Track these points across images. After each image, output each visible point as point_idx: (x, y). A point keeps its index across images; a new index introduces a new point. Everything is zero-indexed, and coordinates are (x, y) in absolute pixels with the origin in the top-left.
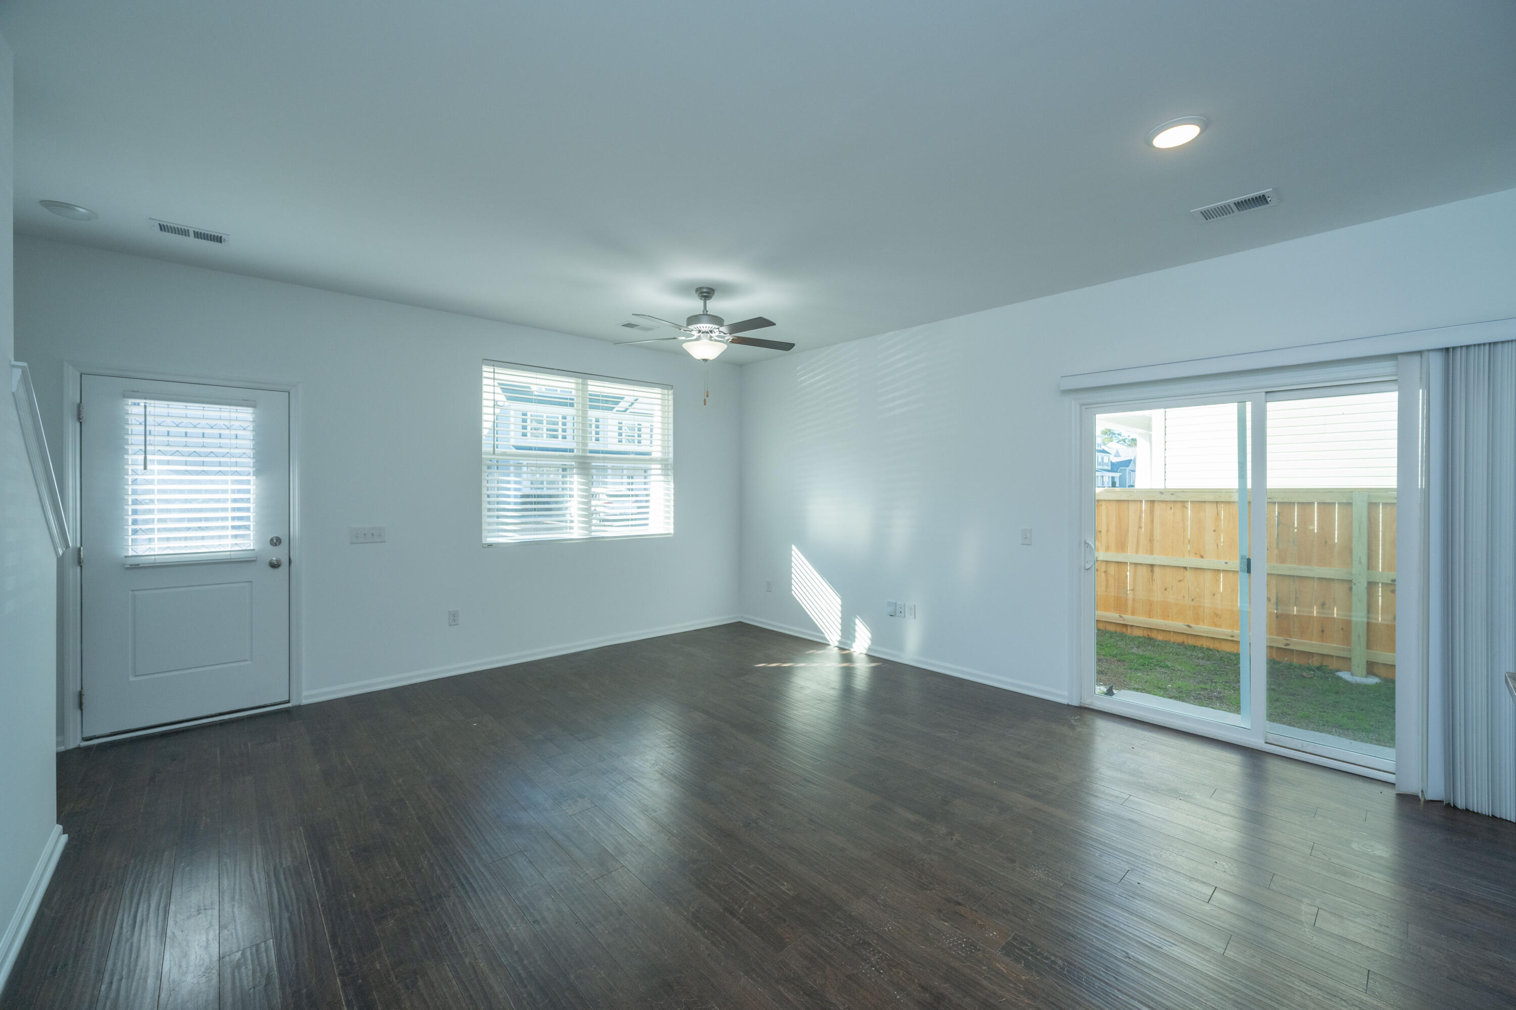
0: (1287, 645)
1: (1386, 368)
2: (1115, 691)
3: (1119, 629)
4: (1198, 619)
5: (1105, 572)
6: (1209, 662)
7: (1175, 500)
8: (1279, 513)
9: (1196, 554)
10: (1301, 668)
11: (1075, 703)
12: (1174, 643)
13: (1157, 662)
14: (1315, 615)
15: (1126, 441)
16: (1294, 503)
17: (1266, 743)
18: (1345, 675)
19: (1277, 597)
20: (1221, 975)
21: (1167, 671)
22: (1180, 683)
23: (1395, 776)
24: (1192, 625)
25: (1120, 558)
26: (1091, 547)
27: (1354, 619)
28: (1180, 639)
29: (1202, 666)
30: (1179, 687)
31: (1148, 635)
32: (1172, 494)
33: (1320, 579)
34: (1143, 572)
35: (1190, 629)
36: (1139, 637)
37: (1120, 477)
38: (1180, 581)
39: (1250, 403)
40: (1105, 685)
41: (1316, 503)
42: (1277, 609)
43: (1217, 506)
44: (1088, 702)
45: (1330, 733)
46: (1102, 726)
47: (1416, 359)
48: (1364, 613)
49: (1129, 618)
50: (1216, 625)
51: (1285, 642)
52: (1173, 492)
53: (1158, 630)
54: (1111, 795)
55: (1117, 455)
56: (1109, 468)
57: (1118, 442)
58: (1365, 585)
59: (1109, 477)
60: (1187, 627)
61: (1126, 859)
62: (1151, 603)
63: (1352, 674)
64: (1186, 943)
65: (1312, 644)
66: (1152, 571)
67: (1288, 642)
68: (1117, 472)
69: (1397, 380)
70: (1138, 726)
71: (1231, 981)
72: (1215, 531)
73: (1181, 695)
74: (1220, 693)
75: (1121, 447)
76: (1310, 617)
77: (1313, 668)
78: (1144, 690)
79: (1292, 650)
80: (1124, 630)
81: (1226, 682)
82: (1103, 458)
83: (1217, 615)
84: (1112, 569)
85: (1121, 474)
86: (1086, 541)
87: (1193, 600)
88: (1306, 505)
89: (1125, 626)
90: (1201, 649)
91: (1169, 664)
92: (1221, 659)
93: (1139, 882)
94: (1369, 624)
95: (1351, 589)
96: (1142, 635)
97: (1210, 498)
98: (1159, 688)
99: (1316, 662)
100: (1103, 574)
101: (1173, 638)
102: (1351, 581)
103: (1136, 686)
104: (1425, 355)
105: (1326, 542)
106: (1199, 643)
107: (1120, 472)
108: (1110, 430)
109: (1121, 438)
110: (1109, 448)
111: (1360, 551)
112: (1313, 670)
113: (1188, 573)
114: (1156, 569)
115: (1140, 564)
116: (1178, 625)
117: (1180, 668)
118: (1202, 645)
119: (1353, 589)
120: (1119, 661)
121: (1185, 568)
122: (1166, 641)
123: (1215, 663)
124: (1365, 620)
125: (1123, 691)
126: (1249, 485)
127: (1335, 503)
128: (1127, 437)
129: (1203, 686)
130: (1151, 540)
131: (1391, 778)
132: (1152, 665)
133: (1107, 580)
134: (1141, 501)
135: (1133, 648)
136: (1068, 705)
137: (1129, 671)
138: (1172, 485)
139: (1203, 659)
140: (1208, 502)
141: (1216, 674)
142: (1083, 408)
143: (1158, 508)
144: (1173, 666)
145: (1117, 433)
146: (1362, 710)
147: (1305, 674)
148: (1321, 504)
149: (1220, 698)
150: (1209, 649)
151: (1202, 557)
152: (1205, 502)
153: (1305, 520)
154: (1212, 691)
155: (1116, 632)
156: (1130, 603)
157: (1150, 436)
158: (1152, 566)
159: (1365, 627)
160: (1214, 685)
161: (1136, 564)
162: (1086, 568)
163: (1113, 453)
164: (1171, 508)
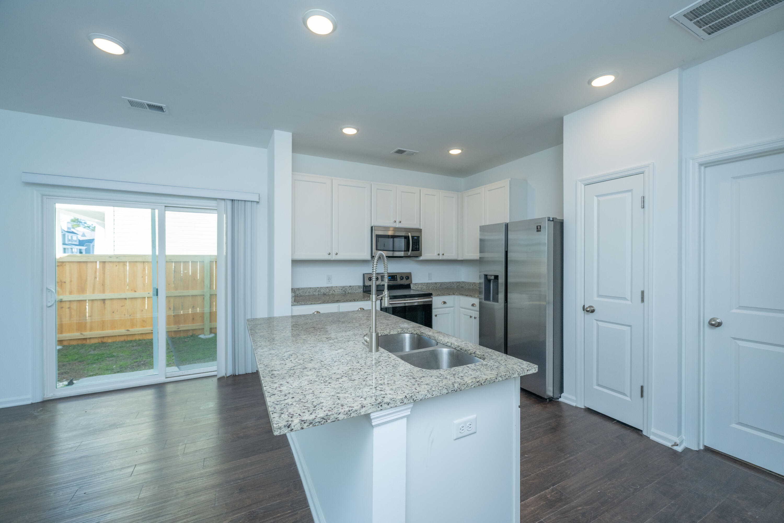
0: (178, 328)
1: (213, 203)
2: (75, 382)
3: (80, 342)
4: (133, 325)
5: (69, 308)
6: (139, 347)
7: (120, 261)
8: (174, 267)
9: (132, 290)
10: (185, 338)
11: (39, 399)
12: (119, 342)
13: (107, 355)
14: (190, 312)
15: (91, 227)
16: (181, 262)
17: (166, 378)
18: (202, 336)
19: (174, 307)
20: (136, 510)
21: (114, 359)
22: (121, 363)
23: (217, 372)
24: (129, 329)
25: (81, 297)
26: (52, 291)
27: (205, 312)
28: (122, 339)
29: (136, 350)
30: (121, 366)
31: (102, 341)
32: (117, 258)
33: (192, 296)
34: (98, 305)
35: (129, 332)
36: (96, 344)
37: (86, 250)
38: (122, 306)
39: (157, 210)
40: (66, 380)
41: (190, 262)
42: (174, 313)
43: (144, 265)
44: (50, 395)
45: (195, 363)
46: (61, 406)
47: (223, 202)
48: (209, 309)
49: (87, 334)
50: (143, 327)
51: (177, 327)
52: (117, 256)
53: (108, 337)
54: (67, 449)
55: (84, 235)
56: (77, 243)
57: (84, 228)
58: (209, 296)
59: (77, 249)
60: (127, 331)
61: (76, 483)
62: (103, 322)
63: (205, 335)
64: (116, 507)
65: (189, 326)
66: (104, 303)
67: (179, 327)
68: (83, 246)
69: (216, 209)
70: (90, 397)
71: (142, 509)
72: (142, 277)
73: (122, 370)
74: (145, 361)
75: (86, 231)
76: (188, 314)
77: (189, 336)
78: (97, 374)
79: (181, 331)
80: (84, 342)
81: (148, 355)
82: (72, 237)
83: (144, 321)
84: (74, 306)
85: (86, 247)
86: (48, 288)
87: (130, 316)
88: (186, 263)
89: (85, 339)
90: (135, 341)
91: (115, 354)
92: (146, 343)
93: (85, 492)
94: (210, 313)
95: (204, 298)
96: (97, 342)
97: (140, 260)
98: (107, 370)
99: (190, 333)
100: (68, 310)
101: (118, 339)
102: (204, 295)
103: (91, 374)
104: (226, 200)
105: (194, 279)
106: (133, 338)
107: (86, 246)
108: (78, 220)
109: (86, 225)
110: (77, 231)
111: (207, 282)
112: (189, 337)
113: (127, 301)
114: (107, 302)
115: (96, 300)
116: (122, 331)
117: (122, 355)
118: (136, 339)
119: (205, 298)
120: (80, 362)
121: (126, 299)
122: (114, 342)
123: (142, 347)
124: (209, 311)
125: (81, 380)
126: (157, 253)
127: (197, 262)
128: (91, 225)
129: (135, 360)
130: (103, 285)
131: (215, 373)
132: (104, 358)
133: (70, 313)
134: (96, 262)
135: (91, 351)
136: (32, 404)
137: (87, 366)
138: (118, 252)
139: (136, 346)
140: (139, 262)
141: (143, 352)
142: (45, 197)
143: (108, 266)
144: (118, 355)
145: (83, 222)
146: (208, 349)
147: (186, 340)
148: (192, 262)
149: (144, 364)
150: (140, 340)
151: (135, 291)
152: (136, 262)
153: (186, 268)
154: (140, 362)
155: (78, 345)
156: (88, 325)
157: (104, 224)
158: (104, 300)
159: (209, 313)
160: (141, 358)
161: (93, 300)
162: (48, 306)
163: (81, 234)
164: (116, 266)
